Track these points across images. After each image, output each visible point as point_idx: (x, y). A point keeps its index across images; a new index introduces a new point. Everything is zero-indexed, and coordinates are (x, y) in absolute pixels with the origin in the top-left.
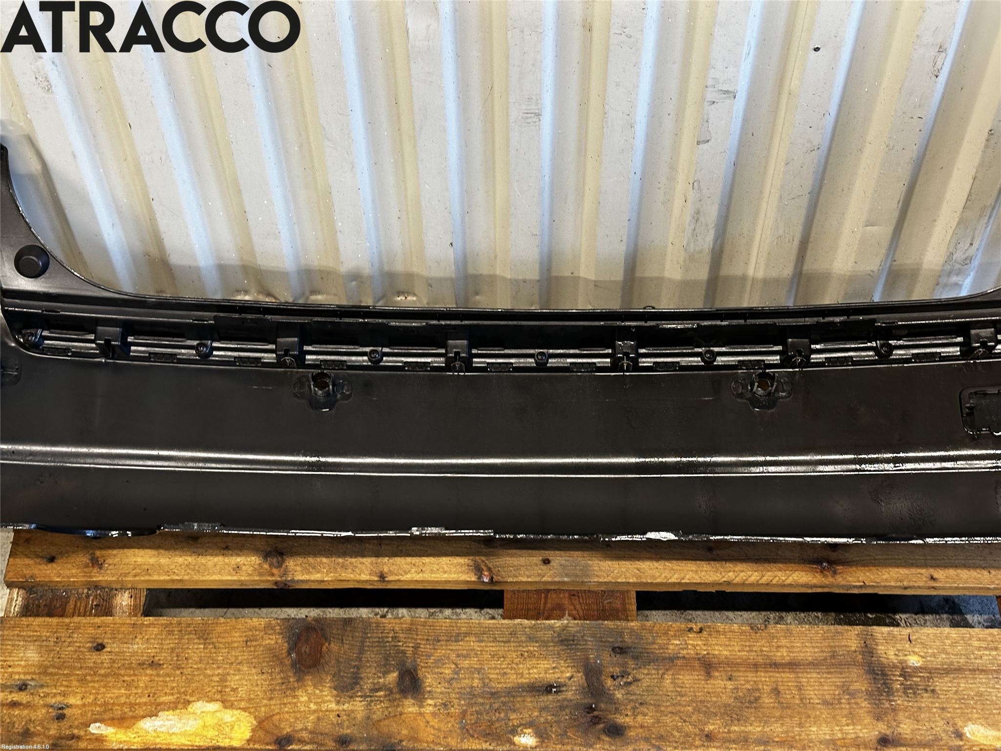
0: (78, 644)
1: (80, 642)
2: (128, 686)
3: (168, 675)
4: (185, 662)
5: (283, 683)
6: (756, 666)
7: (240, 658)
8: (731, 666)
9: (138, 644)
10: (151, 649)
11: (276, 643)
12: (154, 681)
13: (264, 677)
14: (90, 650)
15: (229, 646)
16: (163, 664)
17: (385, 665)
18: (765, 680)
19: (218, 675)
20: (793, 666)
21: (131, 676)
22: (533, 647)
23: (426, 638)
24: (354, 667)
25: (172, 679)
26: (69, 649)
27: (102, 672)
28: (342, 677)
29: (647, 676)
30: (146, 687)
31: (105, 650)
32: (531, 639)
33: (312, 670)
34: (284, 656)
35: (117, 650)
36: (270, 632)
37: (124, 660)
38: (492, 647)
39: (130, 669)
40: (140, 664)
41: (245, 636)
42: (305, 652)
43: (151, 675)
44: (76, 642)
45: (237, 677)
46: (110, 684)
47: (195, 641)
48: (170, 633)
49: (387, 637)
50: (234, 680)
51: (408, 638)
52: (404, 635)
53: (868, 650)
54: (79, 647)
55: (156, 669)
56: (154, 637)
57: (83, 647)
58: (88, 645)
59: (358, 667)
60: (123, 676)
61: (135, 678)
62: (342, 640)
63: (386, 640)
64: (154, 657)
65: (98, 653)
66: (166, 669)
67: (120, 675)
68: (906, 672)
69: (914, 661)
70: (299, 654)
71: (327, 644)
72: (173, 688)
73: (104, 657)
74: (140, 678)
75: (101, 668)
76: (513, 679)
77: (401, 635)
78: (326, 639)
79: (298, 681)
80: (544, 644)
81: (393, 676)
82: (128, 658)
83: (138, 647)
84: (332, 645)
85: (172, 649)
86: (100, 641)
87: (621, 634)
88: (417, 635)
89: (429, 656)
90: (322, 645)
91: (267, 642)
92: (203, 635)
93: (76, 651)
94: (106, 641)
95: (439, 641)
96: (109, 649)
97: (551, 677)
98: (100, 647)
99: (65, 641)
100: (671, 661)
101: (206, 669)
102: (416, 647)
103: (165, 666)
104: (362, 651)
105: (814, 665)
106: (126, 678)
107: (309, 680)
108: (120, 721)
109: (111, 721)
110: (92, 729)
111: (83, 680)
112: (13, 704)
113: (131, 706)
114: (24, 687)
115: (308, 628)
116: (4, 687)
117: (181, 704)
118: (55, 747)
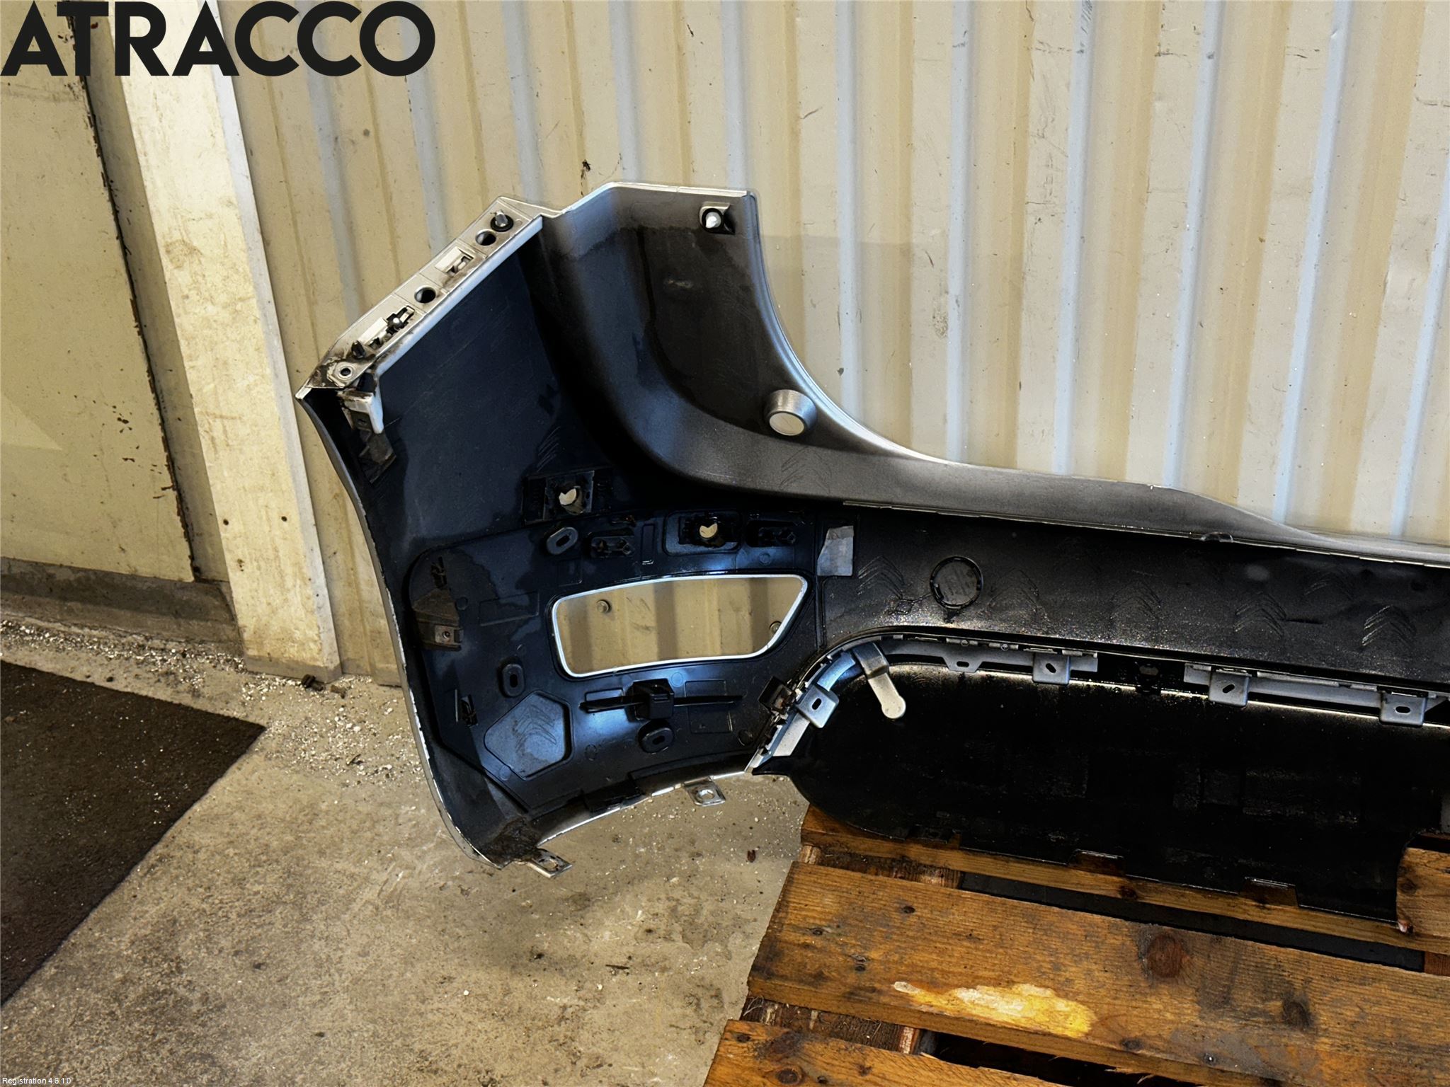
0: (882, 902)
1: (886, 901)
2: (942, 952)
3: (989, 951)
4: (1010, 942)
5: (1131, 986)
7: (1078, 951)
9: (953, 914)
10: (969, 922)
11: (1123, 944)
12: (972, 954)
13: (1107, 975)
14: (897, 910)
15: (1065, 936)
16: (983, 940)
17: (1265, 992)
19: (1051, 962)
21: (944, 943)
23: (1320, 974)
24: (1224, 986)
25: (994, 955)
26: (874, 904)
27: (911, 934)
28: (1208, 993)
30: (962, 957)
31: (914, 913)
33: (1168, 979)
34: (1133, 959)
35: (929, 916)
36: (1117, 932)
37: (937, 927)
38: (1411, 999)
39: (943, 936)
40: (954, 934)
41: (1085, 931)
42: (1160, 960)
43: (969, 947)
44: (881, 900)
45: (1073, 969)
46: (920, 948)
47: (1023, 924)
48: (994, 911)
49: (1267, 964)
50: (1072, 971)
51: (1297, 970)
52: (1291, 966)
54: (885, 905)
55: (974, 942)
56: (972, 910)
57: (889, 906)
58: (895, 905)
59: (1229, 988)
60: (935, 942)
61: (950, 947)
62: (1209, 957)
63: (1267, 966)
64: (972, 930)
65: (906, 915)
66: (987, 945)
67: (932, 940)
70: (1151, 959)
71: (1188, 957)
72: (994, 965)
73: (912, 919)
74: (954, 948)
75: (909, 930)
76: (1439, 1036)
77: (1286, 965)
78: (1187, 952)
79: (1150, 987)
81: (1276, 1004)
82: (941, 926)
83: (953, 917)
84: (1195, 959)
85: (994, 926)
86: (910, 904)
88: (1309, 969)
89: (1324, 993)
90: (1182, 957)
91: (1112, 941)
92: (1033, 921)
93: (881, 909)
94: (915, 905)
95: (1338, 980)
96: (919, 914)
98: (910, 910)
99: (868, 897)
101: (1035, 954)
102: (1308, 981)
103: (985, 942)
104: (1233, 972)
106: (938, 945)
107: (1164, 989)
108: (932, 985)
109: (919, 984)
110: (899, 986)
111: (887, 938)
112: (806, 946)
113: (943, 972)
114: (818, 932)
115: (1165, 937)
116: (796, 928)
117: (1004, 982)
118: (851, 995)
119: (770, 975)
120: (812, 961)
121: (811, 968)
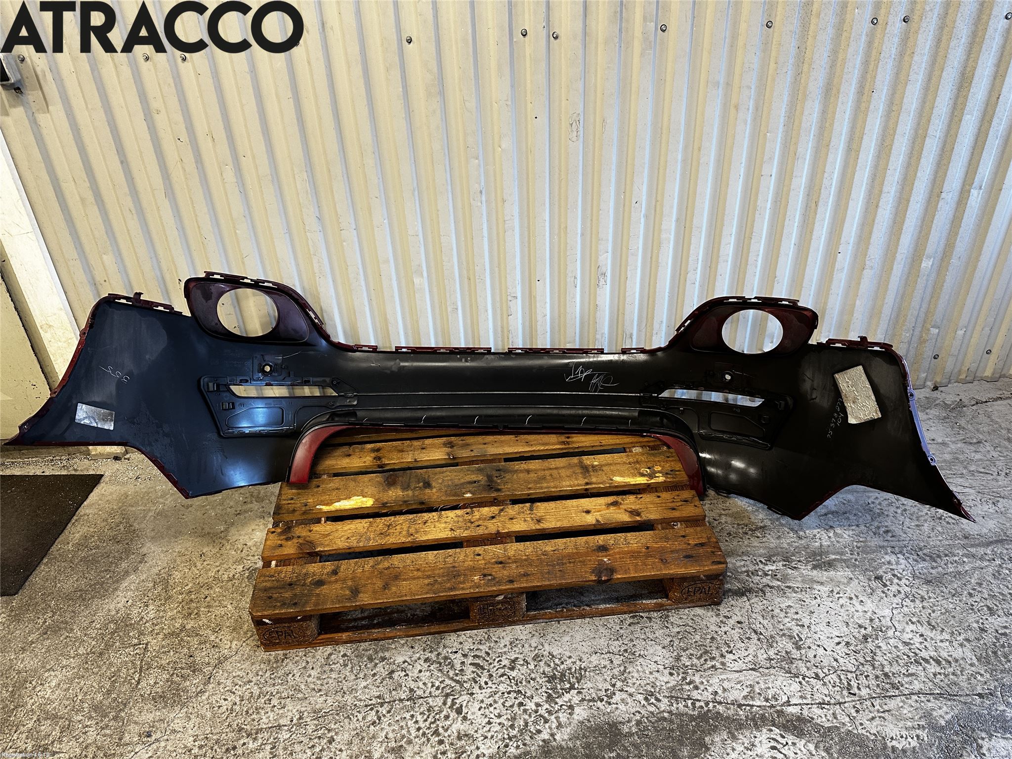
2: (329, 495)
4: (348, 487)
5: (383, 489)
6: (544, 470)
7: (367, 485)
8: (536, 471)
10: (336, 485)
11: (379, 480)
12: (338, 493)
13: (376, 488)
14: (315, 487)
15: (364, 482)
16: (341, 488)
17: (418, 482)
18: (547, 473)
19: (360, 490)
20: (556, 468)
22: (469, 472)
23: (432, 475)
24: (407, 484)
25: (345, 492)
27: (320, 492)
28: (404, 486)
29: (508, 476)
30: (335, 495)
32: (468, 470)
33: (393, 485)
34: (383, 483)
35: (325, 486)
38: (455, 474)
39: (329, 491)
40: (332, 489)
41: (369, 479)
42: (390, 481)
46: (323, 495)
47: (351, 482)
48: (342, 480)
50: (366, 490)
52: (425, 475)
53: (581, 462)
55: (338, 490)
56: (337, 483)
57: (312, 487)
59: (409, 483)
60: (327, 493)
62: (403, 477)
63: (418, 476)
64: (337, 487)
65: (318, 488)
66: (342, 490)
68: (593, 466)
69: (596, 463)
70: (388, 481)
71: (398, 479)
72: (345, 494)
73: (320, 489)
74: (333, 493)
76: (462, 481)
77: (423, 474)
78: (397, 477)
79: (388, 488)
80: (473, 471)
81: (421, 484)
82: (328, 488)
83: (332, 485)
84: (400, 479)
85: (343, 484)
87: (499, 466)
88: (429, 475)
89: (433, 478)
90: (396, 480)
91: (376, 481)
92: (355, 481)
94: (320, 484)
95: (436, 474)
96: (322, 487)
97: (475, 479)
98: (319, 486)
100: (516, 471)
101: (356, 488)
102: (429, 477)
104: (410, 480)
105: (563, 467)
107: (392, 488)
108: (327, 504)
109: (324, 505)
110: (317, 507)
111: (313, 495)
112: (289, 504)
113: (331, 500)
114: (292, 499)
115: (391, 475)
116: (285, 500)
117: (348, 497)
118: (305, 513)
119: (279, 514)
120: (291, 507)
121: (291, 509)
